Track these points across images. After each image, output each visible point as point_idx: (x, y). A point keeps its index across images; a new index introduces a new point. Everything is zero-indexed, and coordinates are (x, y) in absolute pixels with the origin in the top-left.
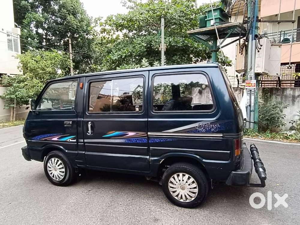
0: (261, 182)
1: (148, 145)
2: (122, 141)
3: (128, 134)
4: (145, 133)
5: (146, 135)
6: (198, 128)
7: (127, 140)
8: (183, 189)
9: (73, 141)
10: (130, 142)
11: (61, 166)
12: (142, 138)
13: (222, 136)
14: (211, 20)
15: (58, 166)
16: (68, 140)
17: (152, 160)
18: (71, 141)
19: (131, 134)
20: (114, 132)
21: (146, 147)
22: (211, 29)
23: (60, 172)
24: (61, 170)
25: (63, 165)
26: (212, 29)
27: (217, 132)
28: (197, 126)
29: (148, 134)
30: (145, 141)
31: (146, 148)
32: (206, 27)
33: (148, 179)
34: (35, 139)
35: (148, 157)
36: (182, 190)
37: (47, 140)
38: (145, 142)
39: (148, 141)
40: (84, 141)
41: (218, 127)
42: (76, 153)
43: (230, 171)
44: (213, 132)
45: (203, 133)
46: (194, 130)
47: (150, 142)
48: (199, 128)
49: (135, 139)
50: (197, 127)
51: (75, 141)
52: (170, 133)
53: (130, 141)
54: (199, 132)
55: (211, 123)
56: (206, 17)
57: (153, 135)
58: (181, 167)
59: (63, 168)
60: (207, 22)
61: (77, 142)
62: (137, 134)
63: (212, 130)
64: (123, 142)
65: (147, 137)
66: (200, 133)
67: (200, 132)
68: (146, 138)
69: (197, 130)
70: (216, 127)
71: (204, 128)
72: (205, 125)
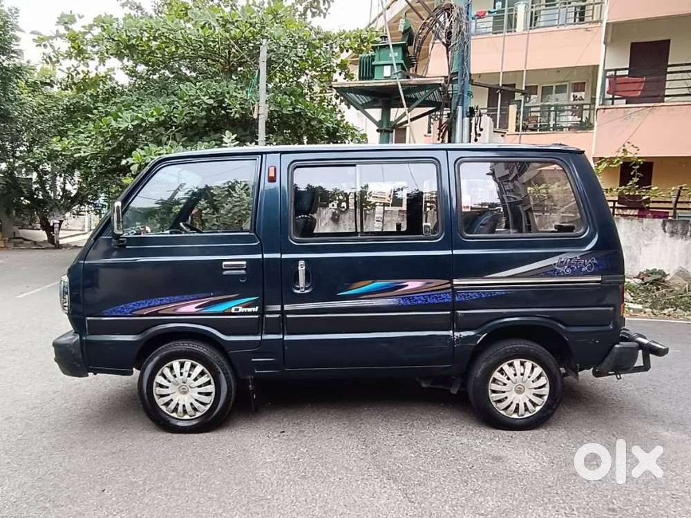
0: (644, 363)
1: (453, 306)
2: (389, 302)
3: (407, 285)
4: (448, 281)
5: (449, 285)
6: (558, 266)
7: (403, 298)
8: (520, 391)
9: (250, 310)
10: (409, 303)
11: (204, 379)
12: (439, 292)
13: (600, 279)
14: (385, 67)
15: (195, 380)
16: (233, 309)
17: (459, 339)
18: (241, 309)
19: (413, 285)
20: (371, 281)
21: (448, 311)
22: (388, 84)
23: (200, 393)
24: (203, 390)
25: (208, 376)
26: (389, 86)
27: (593, 274)
28: (557, 262)
29: (455, 283)
30: (448, 298)
31: (449, 313)
32: (372, 78)
33: (424, 385)
34: (114, 314)
35: (451, 333)
36: (519, 393)
37: (160, 312)
38: (446, 300)
39: (454, 297)
40: (282, 307)
41: (595, 264)
42: (258, 341)
43: (611, 345)
44: (585, 274)
45: (567, 276)
46: (550, 271)
47: (457, 299)
48: (560, 267)
49: (424, 296)
50: (555, 264)
51: (256, 309)
52: (503, 278)
53: (410, 300)
54: (559, 275)
55: (583, 255)
56: (373, 58)
57: (464, 285)
58: (517, 347)
59: (209, 383)
60: (376, 68)
61: (262, 312)
62: (428, 283)
63: (583, 269)
64: (392, 303)
65: (450, 290)
66: (562, 276)
67: (562, 274)
68: (449, 293)
69: (555, 270)
70: (590, 263)
71: (568, 267)
72: (571, 259)
